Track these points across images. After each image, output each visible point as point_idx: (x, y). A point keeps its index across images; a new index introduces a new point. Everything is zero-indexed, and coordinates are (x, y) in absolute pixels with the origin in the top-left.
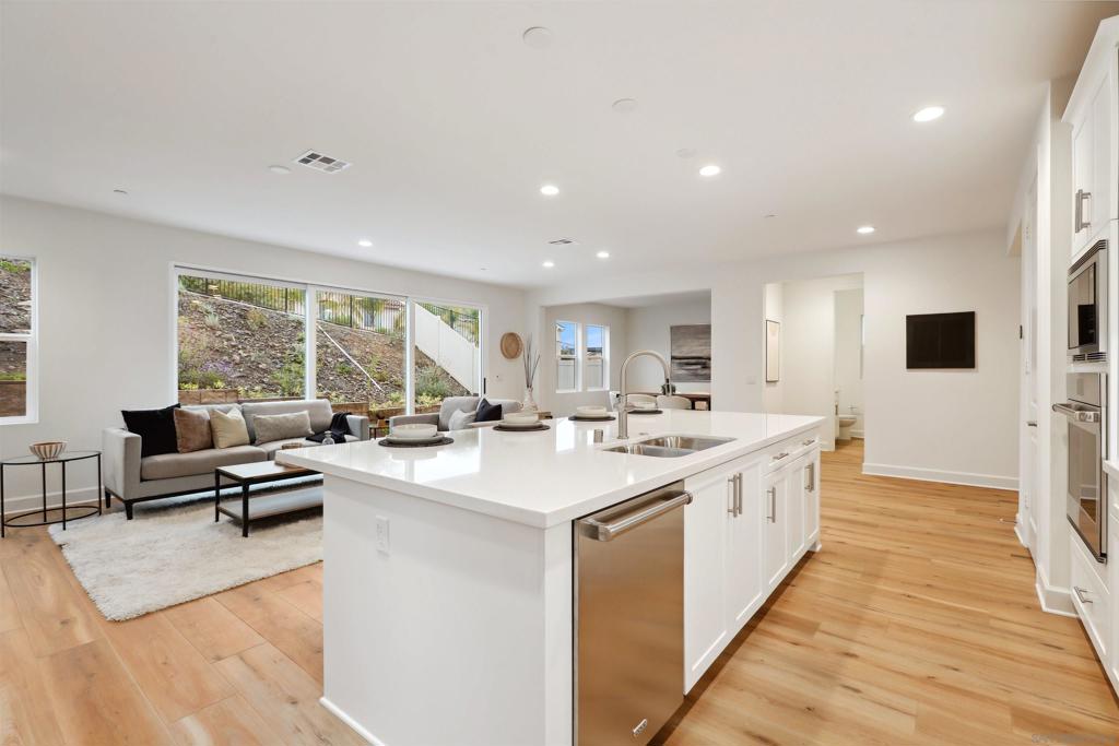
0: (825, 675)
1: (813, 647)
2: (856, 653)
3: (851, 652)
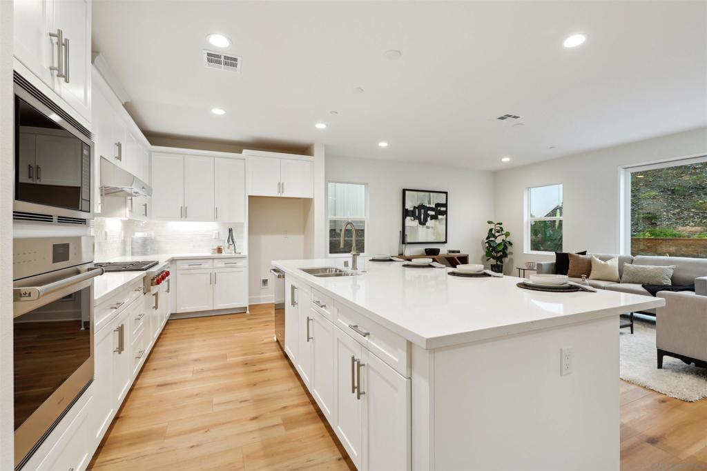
0: (259, 400)
1: (275, 411)
2: (251, 422)
3: (255, 421)
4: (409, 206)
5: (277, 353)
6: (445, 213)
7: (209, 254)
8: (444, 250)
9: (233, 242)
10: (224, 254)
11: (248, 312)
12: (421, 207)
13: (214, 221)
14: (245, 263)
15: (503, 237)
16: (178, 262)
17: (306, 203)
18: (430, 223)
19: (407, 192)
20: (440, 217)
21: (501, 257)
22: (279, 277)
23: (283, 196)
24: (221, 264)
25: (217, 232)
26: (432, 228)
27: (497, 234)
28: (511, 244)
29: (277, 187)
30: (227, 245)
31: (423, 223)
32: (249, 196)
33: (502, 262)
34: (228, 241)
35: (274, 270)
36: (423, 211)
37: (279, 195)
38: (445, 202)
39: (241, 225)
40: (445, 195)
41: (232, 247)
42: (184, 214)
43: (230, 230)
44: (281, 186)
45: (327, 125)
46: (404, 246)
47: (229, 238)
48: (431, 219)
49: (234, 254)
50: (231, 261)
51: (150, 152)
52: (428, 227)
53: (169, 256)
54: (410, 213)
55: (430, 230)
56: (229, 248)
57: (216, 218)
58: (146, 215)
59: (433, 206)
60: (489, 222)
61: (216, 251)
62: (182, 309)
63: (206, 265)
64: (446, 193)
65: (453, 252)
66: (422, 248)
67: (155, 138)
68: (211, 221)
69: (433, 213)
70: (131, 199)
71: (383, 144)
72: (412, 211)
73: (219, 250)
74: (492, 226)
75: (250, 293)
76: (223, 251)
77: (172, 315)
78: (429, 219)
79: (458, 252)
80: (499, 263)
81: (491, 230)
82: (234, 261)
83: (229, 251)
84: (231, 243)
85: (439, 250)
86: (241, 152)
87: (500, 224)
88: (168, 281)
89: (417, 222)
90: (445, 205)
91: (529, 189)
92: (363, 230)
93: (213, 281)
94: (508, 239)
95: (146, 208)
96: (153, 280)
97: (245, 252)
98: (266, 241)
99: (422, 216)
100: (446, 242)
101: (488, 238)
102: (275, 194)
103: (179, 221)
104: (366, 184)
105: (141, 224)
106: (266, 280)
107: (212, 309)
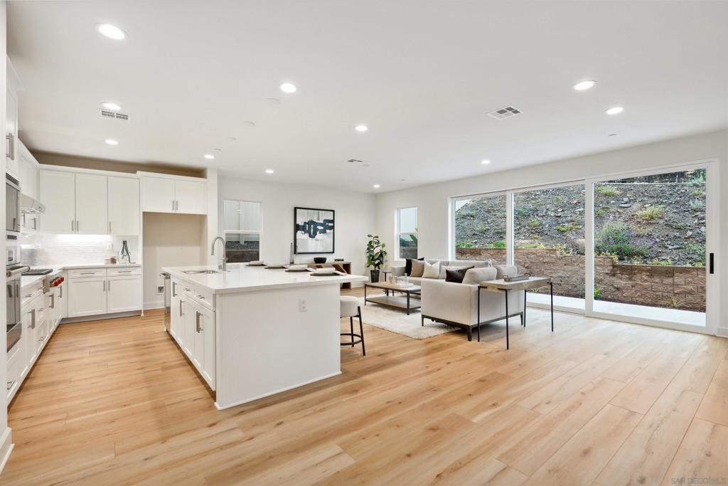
4: (300, 222)
5: (165, 337)
6: (332, 228)
7: (102, 264)
8: (330, 259)
9: (128, 253)
10: (118, 264)
11: (142, 315)
12: (311, 222)
13: (108, 234)
14: (140, 271)
15: (380, 248)
16: (69, 271)
17: (201, 219)
18: (319, 236)
19: (298, 210)
20: (328, 231)
21: (378, 264)
22: (166, 278)
23: (178, 212)
24: (115, 273)
25: (111, 244)
26: (321, 240)
27: (375, 246)
28: (386, 253)
29: (171, 204)
30: (121, 256)
31: (312, 236)
32: (144, 213)
33: (379, 268)
34: (123, 252)
35: (164, 274)
36: (312, 226)
37: (174, 212)
38: (332, 219)
39: (136, 238)
40: (332, 213)
41: (127, 258)
42: (75, 227)
43: (125, 243)
44: (175, 204)
45: (215, 157)
46: (294, 255)
47: (123, 250)
48: (320, 233)
49: (128, 264)
50: (125, 270)
51: (38, 171)
52: (317, 240)
53: (62, 266)
54: (301, 228)
55: (319, 242)
56: (123, 258)
57: (109, 231)
58: (35, 228)
59: (321, 222)
60: (369, 236)
61: (110, 261)
62: (73, 314)
63: (98, 273)
64: (333, 211)
65: (338, 260)
66: (312, 258)
67: (43, 157)
68: (104, 234)
69: (322, 228)
70: (24, 216)
71: (270, 172)
72: (303, 226)
73: (113, 261)
74: (371, 239)
75: (145, 300)
76: (117, 262)
77: (63, 319)
78: (318, 233)
79: (343, 260)
80: (377, 269)
81: (371, 242)
82: (129, 269)
83: (123, 261)
84: (125, 253)
85: (325, 259)
86: (135, 172)
87: (377, 237)
88: (61, 287)
89: (307, 235)
90: (333, 221)
91: (399, 209)
92: (258, 242)
93: (107, 287)
94: (384, 250)
95: (35, 221)
96: (51, 282)
97: (139, 262)
98: (162, 252)
99: (312, 231)
100: (333, 252)
101: (368, 249)
102: (169, 210)
103: (69, 233)
104: (260, 202)
105: (27, 236)
106: (162, 287)
107: (105, 313)
